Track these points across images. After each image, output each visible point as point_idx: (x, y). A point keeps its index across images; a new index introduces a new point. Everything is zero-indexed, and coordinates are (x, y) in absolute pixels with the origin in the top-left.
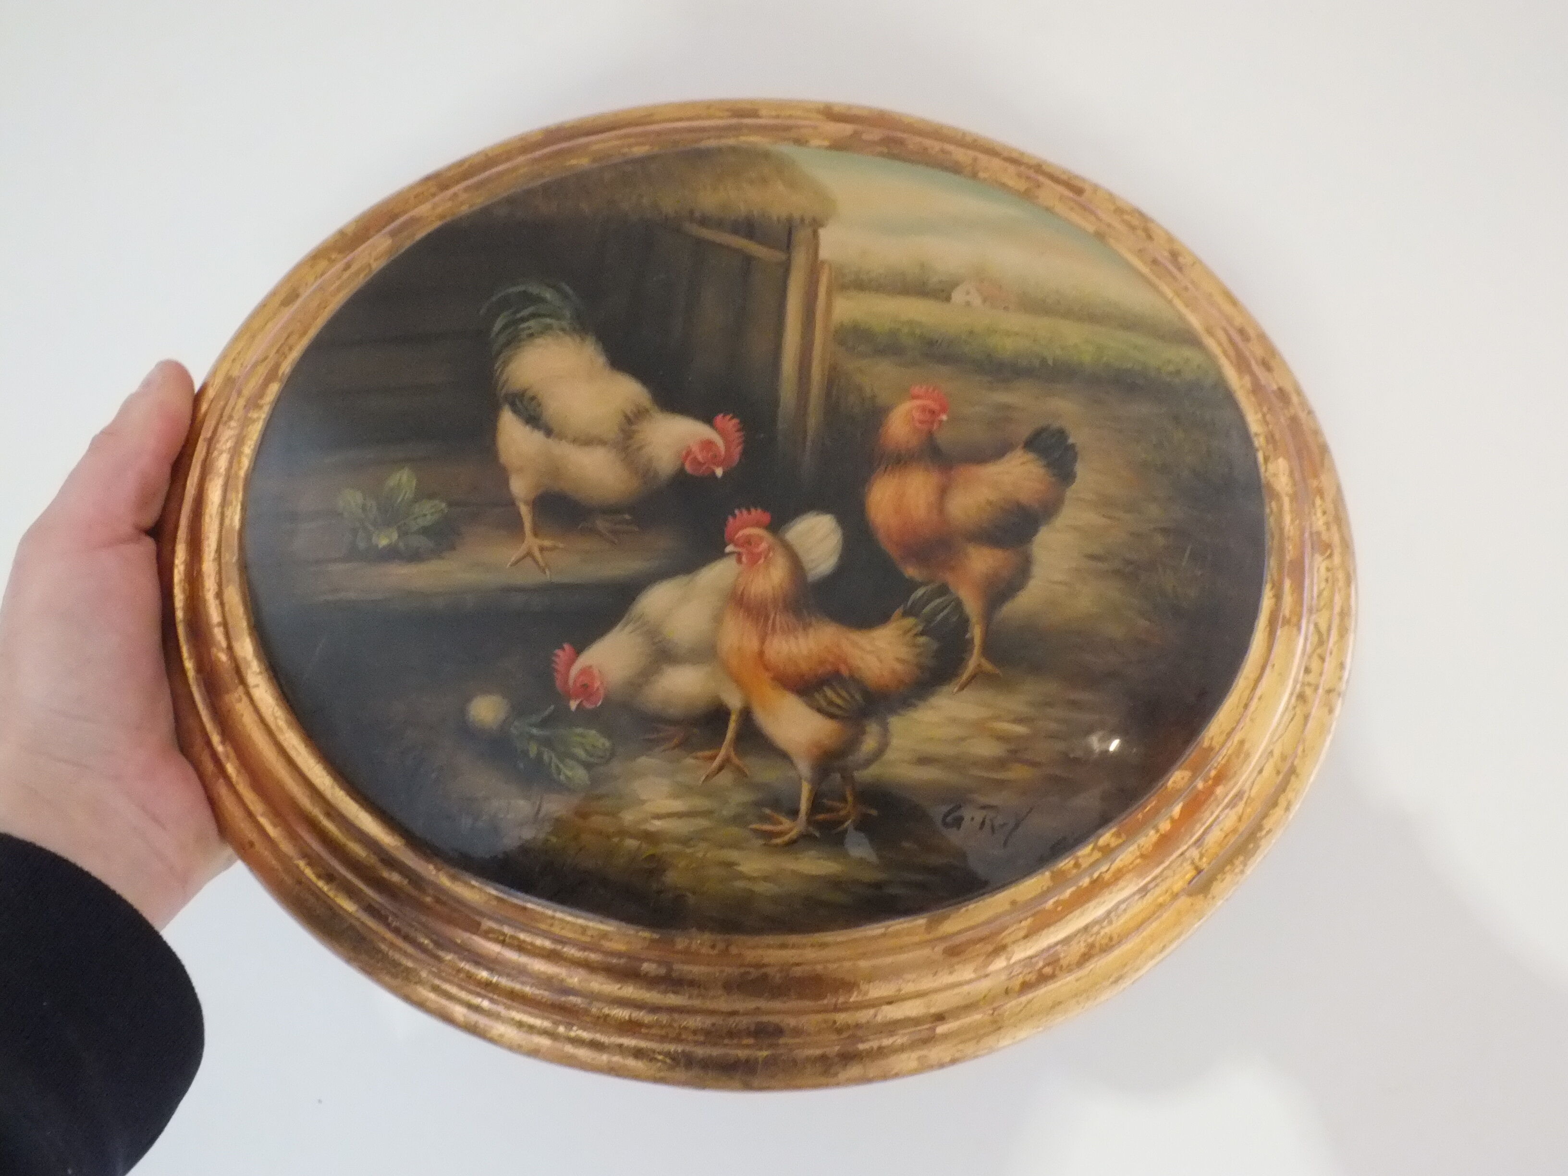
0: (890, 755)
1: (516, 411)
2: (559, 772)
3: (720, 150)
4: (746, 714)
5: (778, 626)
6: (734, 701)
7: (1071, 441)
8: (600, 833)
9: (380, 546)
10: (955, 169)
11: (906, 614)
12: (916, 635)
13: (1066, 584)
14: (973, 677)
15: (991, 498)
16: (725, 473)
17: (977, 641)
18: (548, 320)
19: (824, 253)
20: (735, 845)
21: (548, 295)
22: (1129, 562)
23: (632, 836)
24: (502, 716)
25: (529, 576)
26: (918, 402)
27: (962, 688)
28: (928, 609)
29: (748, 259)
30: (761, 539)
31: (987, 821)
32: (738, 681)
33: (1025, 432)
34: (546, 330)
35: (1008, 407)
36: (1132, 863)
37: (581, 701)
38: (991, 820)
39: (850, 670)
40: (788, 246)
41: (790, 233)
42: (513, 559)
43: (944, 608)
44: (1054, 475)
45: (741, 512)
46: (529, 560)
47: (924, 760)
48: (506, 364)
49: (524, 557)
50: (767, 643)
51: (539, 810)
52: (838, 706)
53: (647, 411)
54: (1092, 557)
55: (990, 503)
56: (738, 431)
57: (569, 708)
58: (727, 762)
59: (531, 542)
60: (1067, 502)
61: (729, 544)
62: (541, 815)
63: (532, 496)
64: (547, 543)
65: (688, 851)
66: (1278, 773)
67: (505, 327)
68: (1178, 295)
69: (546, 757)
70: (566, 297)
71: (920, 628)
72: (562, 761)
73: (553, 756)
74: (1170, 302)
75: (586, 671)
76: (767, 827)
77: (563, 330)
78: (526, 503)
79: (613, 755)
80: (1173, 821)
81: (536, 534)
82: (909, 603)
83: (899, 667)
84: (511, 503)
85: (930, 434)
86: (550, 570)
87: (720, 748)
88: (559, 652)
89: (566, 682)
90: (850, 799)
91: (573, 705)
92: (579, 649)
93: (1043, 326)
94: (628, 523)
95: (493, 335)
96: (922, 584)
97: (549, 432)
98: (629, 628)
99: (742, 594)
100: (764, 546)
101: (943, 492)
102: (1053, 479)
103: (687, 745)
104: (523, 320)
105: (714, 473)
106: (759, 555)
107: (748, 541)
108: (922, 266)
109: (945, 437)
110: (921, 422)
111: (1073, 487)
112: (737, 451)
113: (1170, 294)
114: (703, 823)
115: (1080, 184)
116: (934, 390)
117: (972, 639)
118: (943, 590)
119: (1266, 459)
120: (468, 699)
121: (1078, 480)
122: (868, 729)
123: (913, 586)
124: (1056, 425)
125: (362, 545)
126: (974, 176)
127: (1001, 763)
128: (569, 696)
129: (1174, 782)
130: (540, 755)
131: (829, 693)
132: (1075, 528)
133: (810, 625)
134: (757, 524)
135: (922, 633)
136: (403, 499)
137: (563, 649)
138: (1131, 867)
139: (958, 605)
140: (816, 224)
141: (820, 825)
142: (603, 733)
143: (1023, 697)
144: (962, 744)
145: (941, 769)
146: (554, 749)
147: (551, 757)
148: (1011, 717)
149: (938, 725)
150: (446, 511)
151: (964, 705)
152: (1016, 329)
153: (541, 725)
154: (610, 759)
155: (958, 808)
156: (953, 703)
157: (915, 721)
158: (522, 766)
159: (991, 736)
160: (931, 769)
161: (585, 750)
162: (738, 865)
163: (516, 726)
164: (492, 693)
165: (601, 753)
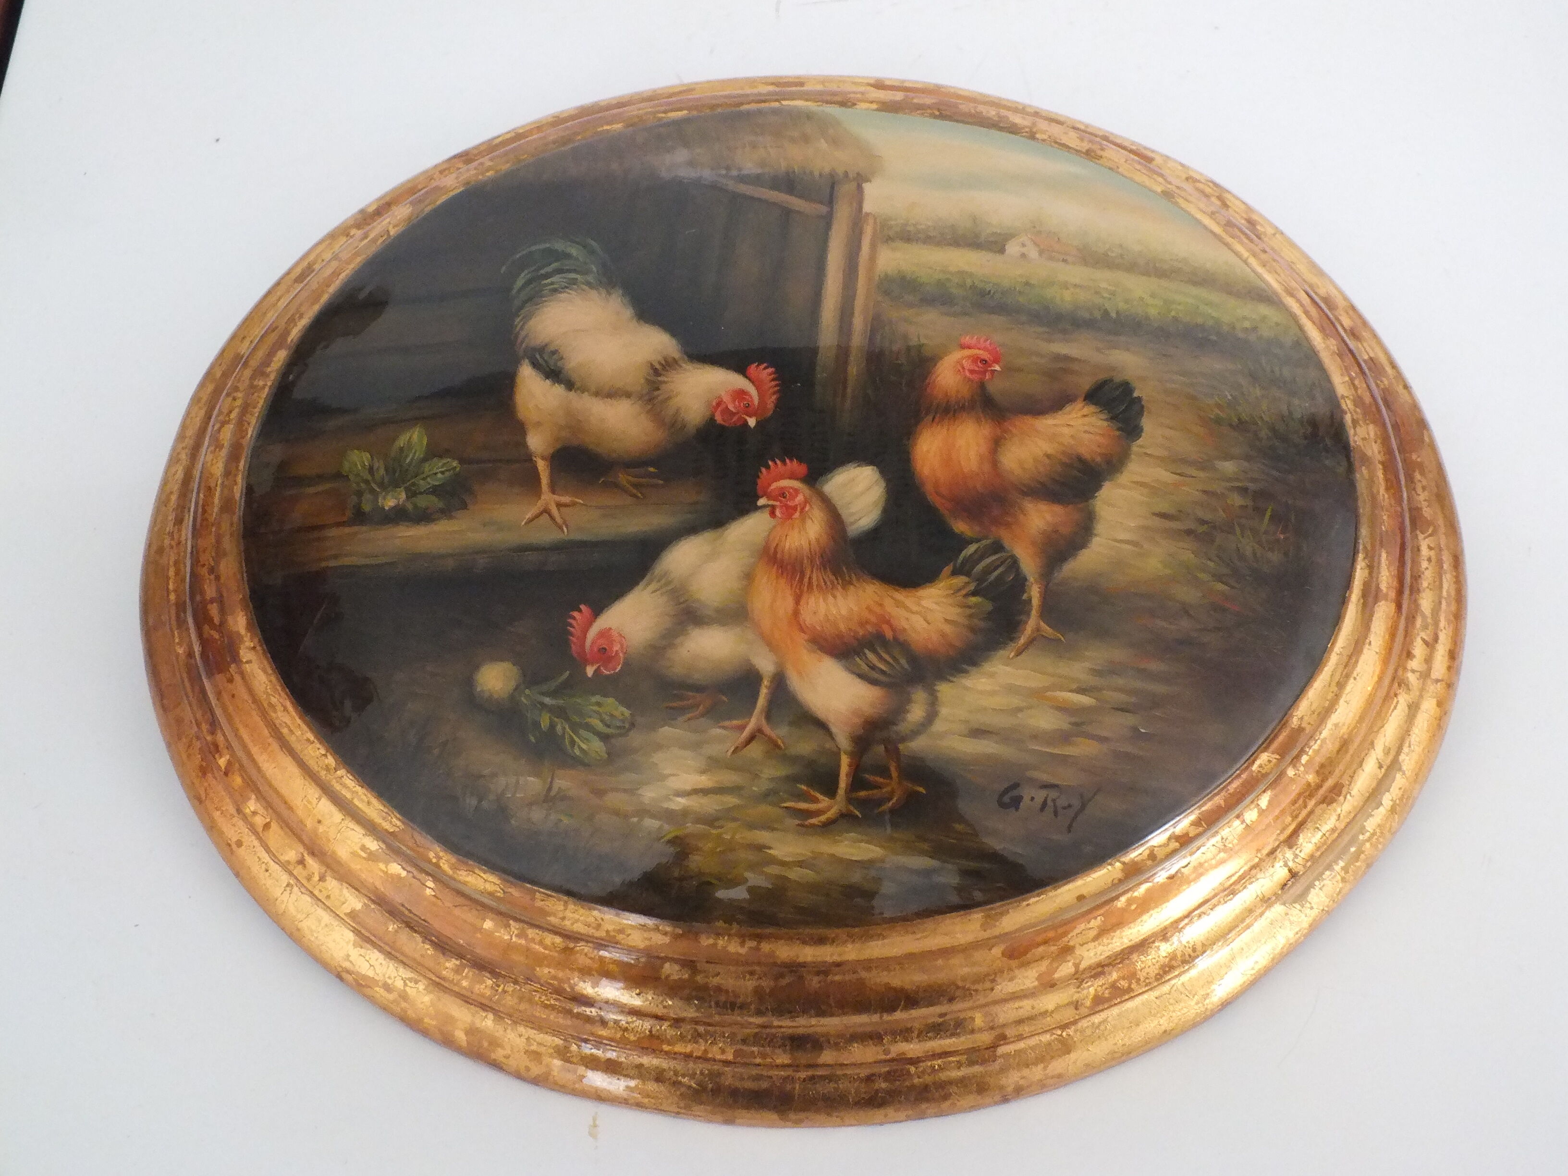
0: (939, 726)
1: (535, 365)
2: (573, 743)
3: (760, 112)
4: (780, 681)
5: (815, 583)
6: (766, 665)
7: (1136, 394)
8: (617, 813)
9: (387, 508)
10: (1013, 130)
11: (955, 573)
12: (966, 596)
13: (1135, 544)
15: (1050, 451)
17: (1036, 602)
18: (573, 275)
19: (867, 207)
20: (768, 826)
21: (574, 251)
22: (1203, 522)
23: (653, 816)
24: (512, 684)
25: (545, 535)
27: (1019, 654)
29: (787, 213)
30: (797, 491)
31: (1050, 803)
32: (771, 645)
33: (1086, 383)
35: (1067, 358)
36: (1214, 858)
37: (599, 667)
38: (1054, 800)
39: (894, 630)
40: (830, 201)
41: (832, 187)
42: (529, 516)
43: (998, 566)
44: (1119, 429)
46: (546, 516)
47: (978, 733)
48: (528, 318)
49: (541, 513)
50: (803, 602)
51: (550, 789)
52: (883, 672)
53: (675, 361)
54: (1163, 516)
55: (1048, 456)
56: (773, 380)
59: (548, 498)
60: (1133, 456)
61: (762, 497)
62: (553, 793)
63: (551, 451)
64: (566, 499)
65: (714, 831)
66: (1380, 767)
67: (529, 282)
68: (1254, 255)
69: (559, 728)
70: (592, 252)
71: (972, 587)
72: (577, 734)
73: (567, 727)
74: (1245, 262)
75: (605, 634)
77: (588, 284)
78: (543, 458)
79: (633, 725)
80: (1262, 812)
83: (948, 629)
84: (528, 458)
85: (982, 386)
86: (567, 526)
87: (750, 714)
88: (576, 614)
90: (895, 774)
91: (590, 671)
92: (598, 610)
93: (1104, 279)
94: (651, 475)
95: (514, 291)
97: (570, 385)
99: (775, 552)
100: (800, 498)
101: (996, 444)
103: (715, 713)
104: (547, 276)
105: (746, 423)
106: (795, 508)
107: (782, 494)
108: (975, 219)
109: (996, 387)
110: (972, 372)
111: (1140, 442)
112: (771, 401)
113: (1245, 254)
114: (731, 800)
115: (1150, 154)
116: (986, 340)
118: (997, 547)
119: (1355, 422)
120: (477, 667)
123: (963, 542)
125: (367, 507)
126: (1032, 136)
127: (1065, 737)
128: (586, 662)
129: (1260, 766)
130: (552, 726)
131: (871, 656)
132: (1142, 484)
134: (792, 477)
135: (974, 594)
136: (412, 459)
137: (580, 611)
138: (1214, 862)
139: (1014, 564)
140: (861, 179)
141: (862, 804)
142: (622, 702)
143: (1087, 665)
144: (1020, 715)
145: (996, 743)
146: (567, 719)
147: (564, 729)
148: (1074, 686)
149: (992, 693)
150: (458, 469)
151: (1021, 672)
152: (1077, 281)
153: (553, 694)
154: (629, 730)
155: (1016, 786)
156: (1008, 669)
157: (967, 688)
158: (533, 739)
159: (1052, 707)
160: (985, 742)
161: (602, 721)
162: (770, 848)
163: (527, 696)
164: (502, 660)
165: (619, 723)
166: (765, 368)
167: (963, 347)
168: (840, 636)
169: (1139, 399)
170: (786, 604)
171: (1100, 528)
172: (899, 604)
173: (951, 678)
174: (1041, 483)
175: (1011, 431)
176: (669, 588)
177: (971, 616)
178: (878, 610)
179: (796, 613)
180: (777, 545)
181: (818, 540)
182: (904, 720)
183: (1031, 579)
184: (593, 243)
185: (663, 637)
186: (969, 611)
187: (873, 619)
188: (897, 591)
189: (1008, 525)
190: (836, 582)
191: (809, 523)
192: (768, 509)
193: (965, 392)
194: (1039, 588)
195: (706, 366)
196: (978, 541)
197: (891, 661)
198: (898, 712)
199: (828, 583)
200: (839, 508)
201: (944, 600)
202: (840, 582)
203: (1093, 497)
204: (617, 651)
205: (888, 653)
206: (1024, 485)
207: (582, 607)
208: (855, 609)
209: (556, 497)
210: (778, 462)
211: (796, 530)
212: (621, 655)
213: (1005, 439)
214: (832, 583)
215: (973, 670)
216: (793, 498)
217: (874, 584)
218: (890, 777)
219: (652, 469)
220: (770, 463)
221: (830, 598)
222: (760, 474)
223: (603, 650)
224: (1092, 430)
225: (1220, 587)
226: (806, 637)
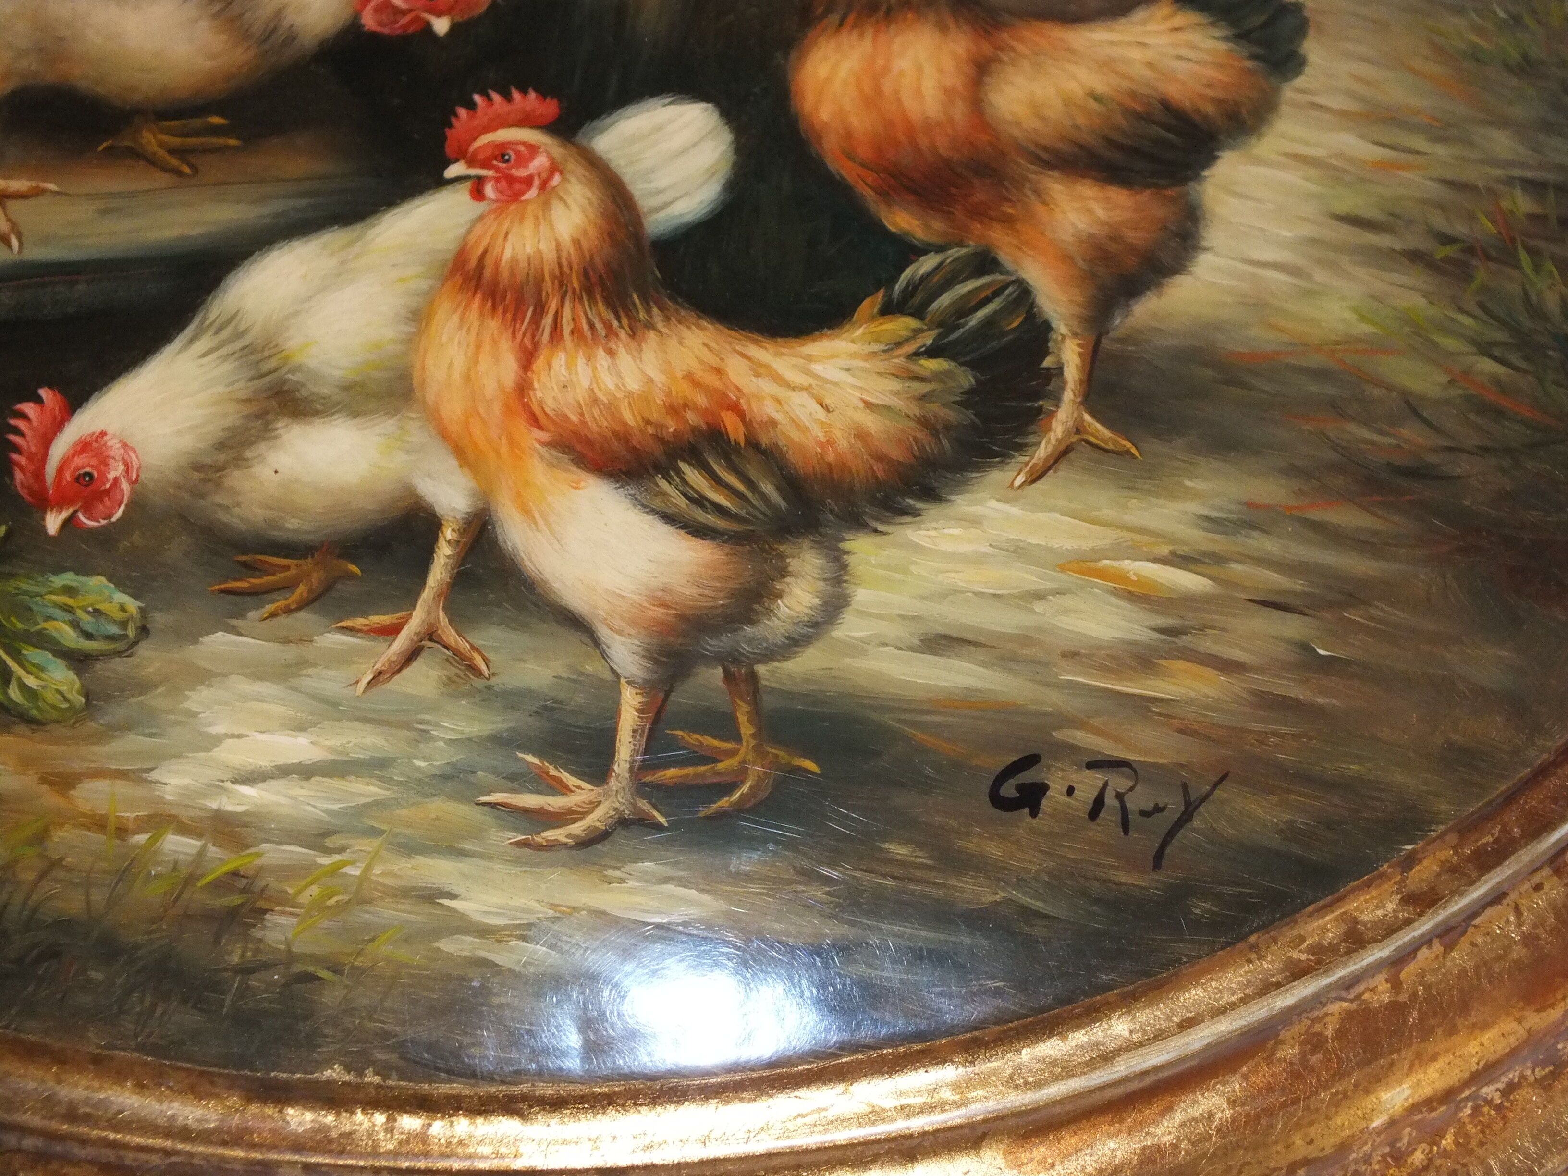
0: (850, 627)
5: (567, 327)
8: (99, 823)
11: (888, 310)
12: (916, 355)
14: (1062, 454)
16: (455, 28)
17: (1072, 372)
22: (1446, 239)
23: (184, 829)
27: (1036, 477)
28: (945, 300)
30: (533, 149)
31: (1110, 800)
38: (1119, 796)
39: (747, 424)
43: (987, 301)
44: (1254, 57)
45: (489, 99)
47: (942, 643)
50: (539, 364)
60: (1284, 109)
61: (456, 161)
65: (325, 860)
71: (928, 339)
72: (16, 654)
76: (530, 800)
79: (144, 631)
82: (898, 287)
83: (872, 423)
88: (29, 408)
89: (39, 474)
90: (747, 730)
91: (53, 522)
92: (77, 398)
94: (216, 131)
100: (540, 162)
102: (1250, 64)
105: (428, 29)
106: (528, 182)
107: (501, 152)
111: (1299, 82)
114: (364, 791)
121: (1308, 70)
122: (794, 564)
123: (906, 250)
127: (1143, 659)
131: (694, 477)
132: (1308, 160)
133: (650, 326)
134: (526, 121)
135: (932, 352)
137: (38, 400)
141: (666, 795)
142: (121, 585)
143: (1194, 507)
144: (1039, 607)
145: (984, 664)
148: (1164, 550)
149: (978, 560)
151: (1042, 516)
154: (135, 643)
155: (1030, 761)
156: (1014, 510)
157: (917, 548)
159: (1115, 593)
160: (956, 663)
161: (75, 625)
162: (453, 896)
165: (114, 630)
168: (623, 436)
172: (759, 369)
173: (881, 527)
174: (1081, 147)
175: (1012, 49)
176: (238, 345)
177: (923, 398)
178: (711, 380)
179: (523, 388)
180: (485, 252)
181: (576, 243)
182: (769, 612)
183: (1061, 327)
185: (221, 446)
186: (923, 388)
187: (701, 400)
188: (756, 342)
189: (1008, 221)
190: (615, 324)
191: (558, 211)
192: (468, 185)
194: (1079, 345)
196: (940, 249)
197: (741, 487)
199: (599, 326)
200: (626, 179)
201: (867, 365)
202: (625, 321)
203: (1197, 177)
204: (116, 480)
206: (1045, 148)
207: (43, 393)
208: (659, 378)
211: (529, 224)
212: (125, 486)
213: (1000, 61)
214: (608, 327)
215: (932, 511)
216: (523, 161)
217: (702, 329)
218: (737, 738)
219: (216, 120)
220: (477, 98)
221: (601, 353)
222: (453, 119)
223: (84, 479)
224: (1191, 54)
225: (1487, 366)
226: (544, 436)
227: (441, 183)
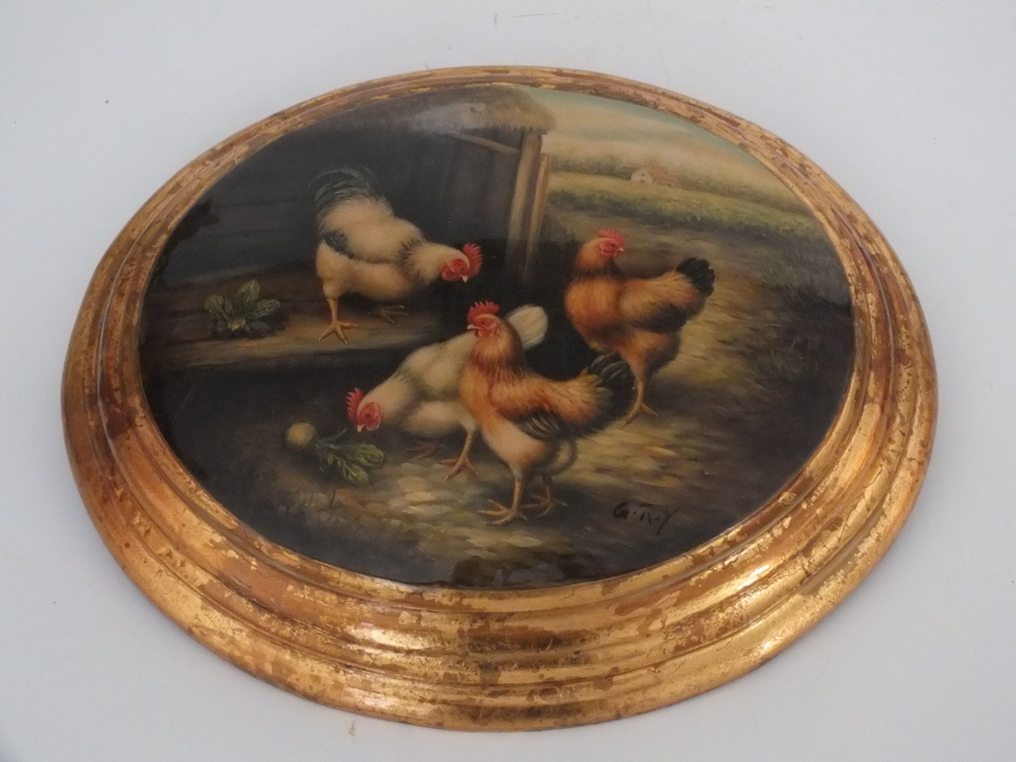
0: (577, 466)
1: (329, 243)
2: (348, 472)
3: (478, 89)
4: (478, 436)
5: (502, 377)
6: (469, 425)
7: (710, 268)
8: (374, 515)
9: (233, 330)
10: (643, 103)
11: (590, 373)
13: (704, 358)
14: (636, 416)
15: (653, 301)
16: (469, 280)
19: (544, 150)
20: (468, 524)
21: (355, 174)
22: (750, 347)
23: (396, 517)
24: (311, 437)
25: (333, 345)
26: (604, 239)
27: (629, 422)
28: (606, 369)
29: (492, 152)
30: (492, 321)
31: (646, 515)
32: (473, 413)
33: (678, 260)
34: (352, 195)
35: (666, 245)
36: (753, 557)
37: (365, 426)
38: (648, 514)
39: (551, 407)
40: (520, 146)
41: (522, 136)
42: (324, 334)
45: (479, 304)
47: (601, 470)
48: (324, 215)
49: (331, 333)
51: (333, 500)
52: (542, 431)
53: (418, 242)
54: (724, 342)
55: (652, 304)
56: (479, 253)
57: (356, 431)
58: (464, 466)
59: (336, 324)
60: (706, 306)
62: (334, 503)
63: (339, 295)
64: (347, 324)
65: (435, 528)
66: (868, 510)
67: (326, 193)
68: (797, 185)
69: (339, 463)
71: (600, 381)
72: (350, 467)
73: (344, 462)
74: (791, 189)
75: (370, 406)
76: (490, 512)
77: (364, 194)
78: (334, 299)
79: (385, 462)
80: (784, 530)
81: (339, 319)
82: (593, 365)
83: (584, 406)
84: (324, 300)
85: (611, 260)
86: (347, 340)
88: (352, 394)
89: (355, 413)
90: (548, 494)
91: (359, 428)
92: (366, 391)
93: (694, 197)
94: (401, 310)
96: (603, 353)
97: (351, 256)
98: (400, 378)
99: (478, 357)
100: (494, 325)
101: (619, 295)
102: (697, 291)
103: (437, 455)
107: (483, 322)
108: (612, 158)
109: (621, 261)
110: (606, 251)
111: (711, 297)
112: (477, 267)
113: (791, 184)
114: (446, 509)
115: (738, 121)
117: (636, 391)
118: (617, 358)
119: (857, 291)
120: (289, 426)
121: (714, 293)
122: (562, 447)
123: (595, 354)
124: (700, 257)
125: (220, 329)
126: (656, 107)
127: (656, 475)
128: (357, 423)
129: (783, 500)
130: (335, 462)
131: (536, 422)
132: (712, 323)
136: (250, 300)
137: (354, 392)
138: (753, 560)
139: (628, 367)
140: (540, 133)
141: (527, 512)
142: (378, 447)
143: (672, 431)
144: (628, 460)
145: (612, 476)
146: (345, 458)
147: (342, 464)
148: (663, 444)
149: (612, 447)
150: (279, 306)
151: (629, 434)
152: (675, 198)
153: (337, 442)
154: (383, 465)
155: (624, 504)
156: (622, 432)
157: (595, 443)
158: (322, 470)
159: (649, 456)
160: (605, 476)
161: (366, 458)
162: (469, 538)
163: (319, 444)
164: (304, 422)
165: (377, 460)
166: (475, 246)
167: (601, 236)
168: (517, 410)
169: (712, 271)
170: (483, 388)
171: (682, 348)
172: (554, 390)
179: (490, 394)
184: (367, 169)
186: (597, 396)
191: (499, 340)
192: (474, 332)
193: (600, 263)
195: (438, 245)
197: (548, 425)
198: (551, 456)
199: (510, 376)
204: (377, 416)
205: (548, 421)
209: (341, 323)
210: (481, 303)
212: (379, 418)
214: (513, 377)
216: (489, 324)
217: (538, 378)
218: (545, 496)
219: (402, 307)
220: (476, 303)
221: (511, 385)
222: (469, 310)
223: (368, 416)
224: (680, 288)
225: (759, 386)
226: (495, 409)
227: (465, 331)
